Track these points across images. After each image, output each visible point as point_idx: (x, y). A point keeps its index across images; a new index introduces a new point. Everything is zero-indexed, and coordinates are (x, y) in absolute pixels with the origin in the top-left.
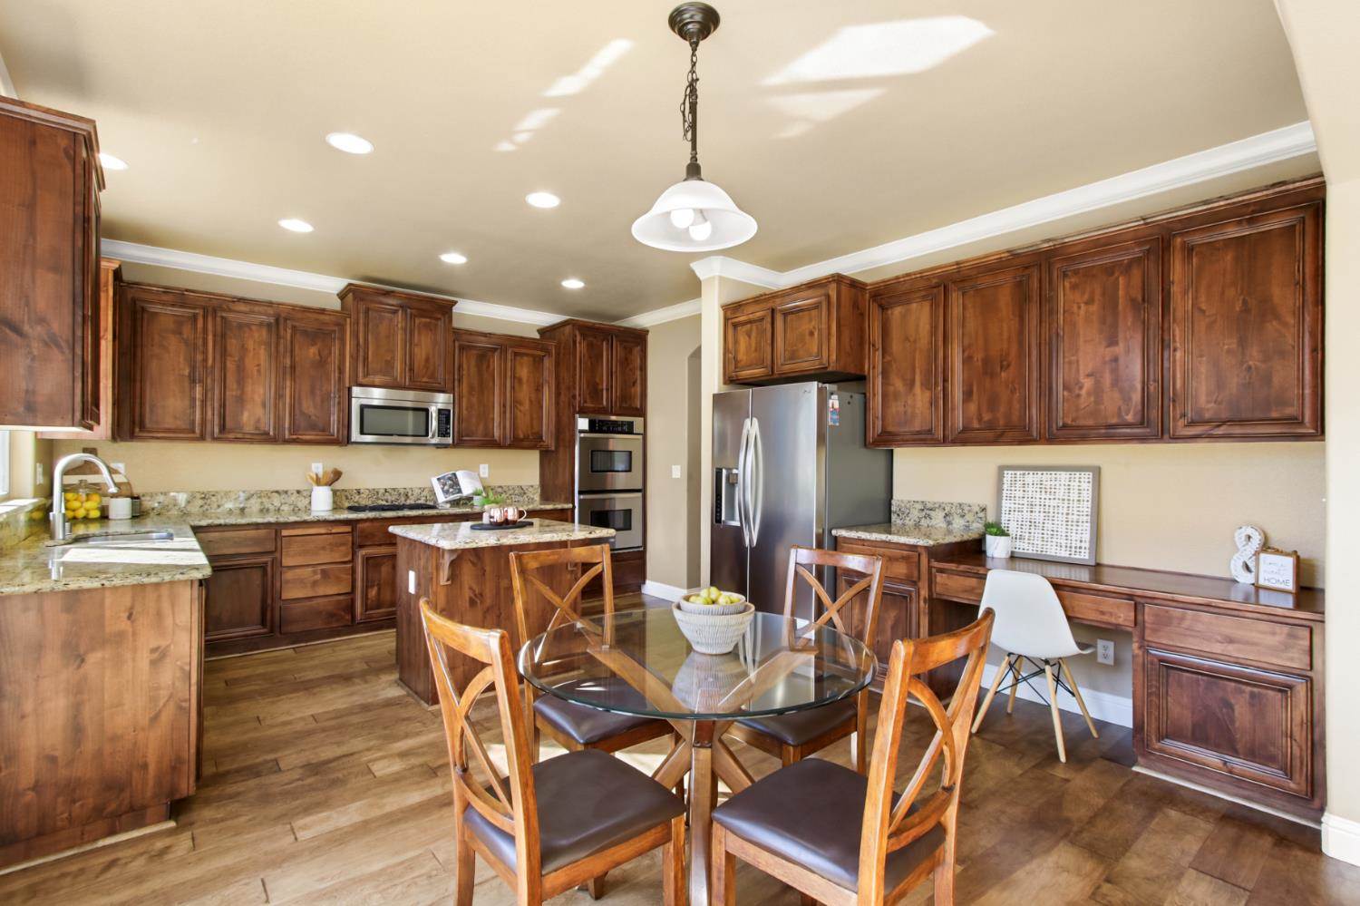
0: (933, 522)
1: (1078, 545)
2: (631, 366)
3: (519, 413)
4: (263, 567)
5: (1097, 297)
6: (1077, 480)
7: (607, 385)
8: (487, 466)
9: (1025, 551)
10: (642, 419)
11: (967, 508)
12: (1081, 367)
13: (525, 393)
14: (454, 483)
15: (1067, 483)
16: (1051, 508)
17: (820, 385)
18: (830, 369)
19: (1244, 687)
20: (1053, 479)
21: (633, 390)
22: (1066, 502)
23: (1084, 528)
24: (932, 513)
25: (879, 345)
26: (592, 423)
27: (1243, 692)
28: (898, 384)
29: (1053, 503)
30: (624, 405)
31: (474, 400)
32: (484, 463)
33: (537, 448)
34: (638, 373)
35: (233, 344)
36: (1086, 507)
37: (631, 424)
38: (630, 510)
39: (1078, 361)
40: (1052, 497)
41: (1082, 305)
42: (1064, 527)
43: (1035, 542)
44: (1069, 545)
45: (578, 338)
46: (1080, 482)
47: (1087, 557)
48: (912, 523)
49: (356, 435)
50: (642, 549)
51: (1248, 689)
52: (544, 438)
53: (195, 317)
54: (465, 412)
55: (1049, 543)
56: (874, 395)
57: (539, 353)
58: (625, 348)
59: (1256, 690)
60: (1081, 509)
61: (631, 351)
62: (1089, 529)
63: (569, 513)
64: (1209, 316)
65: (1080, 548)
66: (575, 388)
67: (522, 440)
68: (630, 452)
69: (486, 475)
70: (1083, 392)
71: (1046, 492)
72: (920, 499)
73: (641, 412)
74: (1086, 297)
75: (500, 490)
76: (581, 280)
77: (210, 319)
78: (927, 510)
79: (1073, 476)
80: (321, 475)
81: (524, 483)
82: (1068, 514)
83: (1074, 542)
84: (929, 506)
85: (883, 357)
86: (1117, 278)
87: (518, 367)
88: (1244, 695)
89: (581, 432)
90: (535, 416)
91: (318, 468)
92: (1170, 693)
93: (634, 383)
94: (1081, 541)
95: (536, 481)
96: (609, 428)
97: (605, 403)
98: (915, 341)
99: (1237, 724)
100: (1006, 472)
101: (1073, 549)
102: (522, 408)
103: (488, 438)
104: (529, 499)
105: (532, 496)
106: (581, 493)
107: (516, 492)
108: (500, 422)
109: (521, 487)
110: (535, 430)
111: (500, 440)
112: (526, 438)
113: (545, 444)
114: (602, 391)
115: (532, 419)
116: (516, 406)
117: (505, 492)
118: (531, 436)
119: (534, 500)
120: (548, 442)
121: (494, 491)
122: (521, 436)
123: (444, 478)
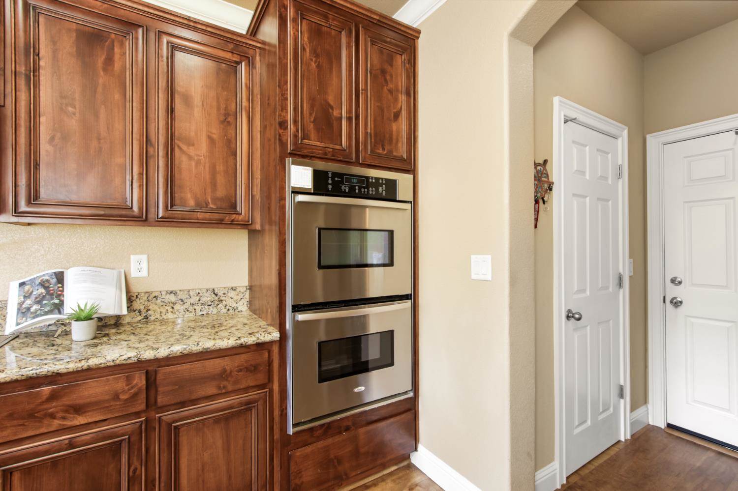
2: (391, 86)
3: (184, 159)
7: (349, 111)
8: (144, 258)
10: (411, 176)
13: (196, 124)
14: (48, 291)
21: (394, 126)
26: (319, 178)
30: (380, 151)
32: (142, 253)
33: (233, 224)
34: (402, 98)
37: (392, 185)
38: (392, 332)
50: (411, 394)
52: (238, 209)
57: (227, 55)
61: (390, 61)
63: (276, 349)
66: (284, 108)
68: (391, 233)
69: (144, 273)
73: (409, 166)
75: (172, 298)
81: (220, 283)
89: (297, 192)
90: (220, 168)
93: (397, 116)
95: (242, 280)
96: (352, 188)
97: (344, 142)
102: (192, 151)
103: (109, 202)
104: (229, 310)
105: (234, 305)
106: (297, 308)
107: (203, 300)
108: (141, 174)
109: (214, 290)
110: (221, 192)
111: (141, 209)
112: (201, 205)
113: (241, 218)
114: (340, 119)
115: (213, 172)
116: (179, 146)
117: (182, 301)
118: (212, 204)
119: (237, 311)
120: (247, 215)
121: (159, 301)
122: (192, 203)
123: (37, 282)
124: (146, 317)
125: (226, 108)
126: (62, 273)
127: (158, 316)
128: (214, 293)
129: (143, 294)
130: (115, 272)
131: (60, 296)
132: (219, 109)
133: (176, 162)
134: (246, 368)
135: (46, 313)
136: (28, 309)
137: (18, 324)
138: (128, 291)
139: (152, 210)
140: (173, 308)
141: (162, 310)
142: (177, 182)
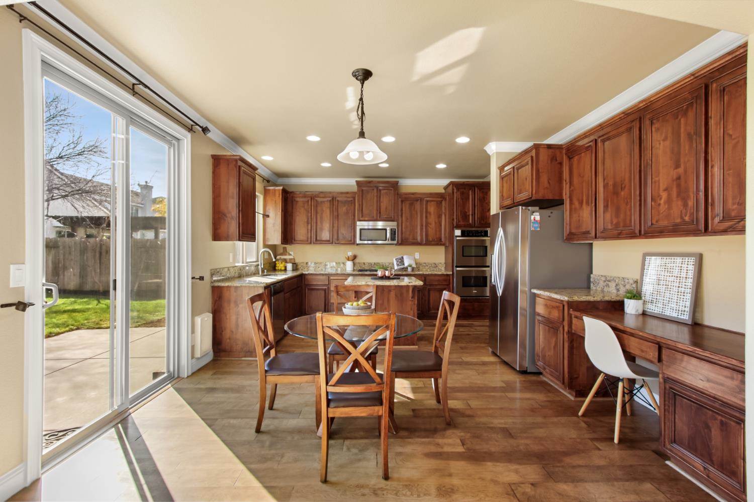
0: (610, 289)
1: (683, 310)
2: (486, 201)
3: (429, 229)
4: (325, 290)
5: (670, 135)
6: (686, 263)
7: (472, 212)
8: (418, 253)
9: (653, 311)
11: (627, 281)
12: (661, 185)
13: (432, 219)
14: (401, 261)
15: (680, 265)
16: (670, 282)
17: (524, 208)
18: (533, 198)
19: (717, 416)
20: (672, 262)
21: (488, 214)
22: (678, 278)
23: (688, 297)
24: (610, 283)
25: (568, 180)
26: (463, 232)
27: (716, 419)
28: (576, 203)
29: (671, 279)
30: (483, 222)
31: (408, 223)
32: (418, 252)
33: (441, 245)
35: (319, 209)
36: (690, 283)
37: (485, 232)
38: (486, 277)
39: (659, 181)
40: (671, 275)
41: (662, 142)
42: (676, 296)
43: (659, 305)
44: (677, 309)
45: (455, 191)
46: (688, 264)
47: (687, 318)
48: (600, 289)
49: (358, 241)
51: (720, 418)
52: (442, 240)
53: (308, 201)
54: (404, 229)
55: (667, 307)
56: (566, 211)
57: (440, 199)
58: (483, 192)
59: (723, 419)
60: (687, 284)
61: (486, 194)
62: (690, 298)
63: (451, 277)
64: (734, 139)
65: (684, 311)
66: (453, 215)
67: (431, 242)
68: (486, 246)
69: (418, 258)
70: (662, 202)
71: (668, 271)
72: (604, 275)
74: (663, 136)
75: (425, 265)
76: (444, 164)
77: (313, 201)
78: (607, 280)
79: (684, 260)
80: (350, 257)
81: (437, 262)
82: (679, 287)
83: (681, 307)
84: (608, 279)
85: (570, 188)
86: (680, 120)
87: (429, 207)
88: (716, 421)
89: (457, 236)
90: (438, 230)
91: (350, 254)
92: (677, 412)
93: (488, 210)
94: (685, 307)
95: (443, 261)
96: (473, 234)
97: (471, 222)
98: (583, 177)
99: (713, 443)
100: (647, 257)
101: (680, 312)
102: (431, 226)
103: (414, 240)
105: (441, 268)
106: (457, 267)
107: (433, 266)
109: (435, 263)
110: (438, 236)
111: (420, 241)
112: (433, 240)
114: (469, 215)
115: (436, 231)
116: (428, 225)
117: (427, 266)
118: (436, 239)
120: (444, 242)
121: (422, 265)
122: (431, 239)
125: (439, 213)
126: (403, 257)
129: (418, 263)
130: (413, 257)
132: (437, 214)
136: (398, 265)
138: (416, 261)
139: (422, 242)
142: (428, 234)
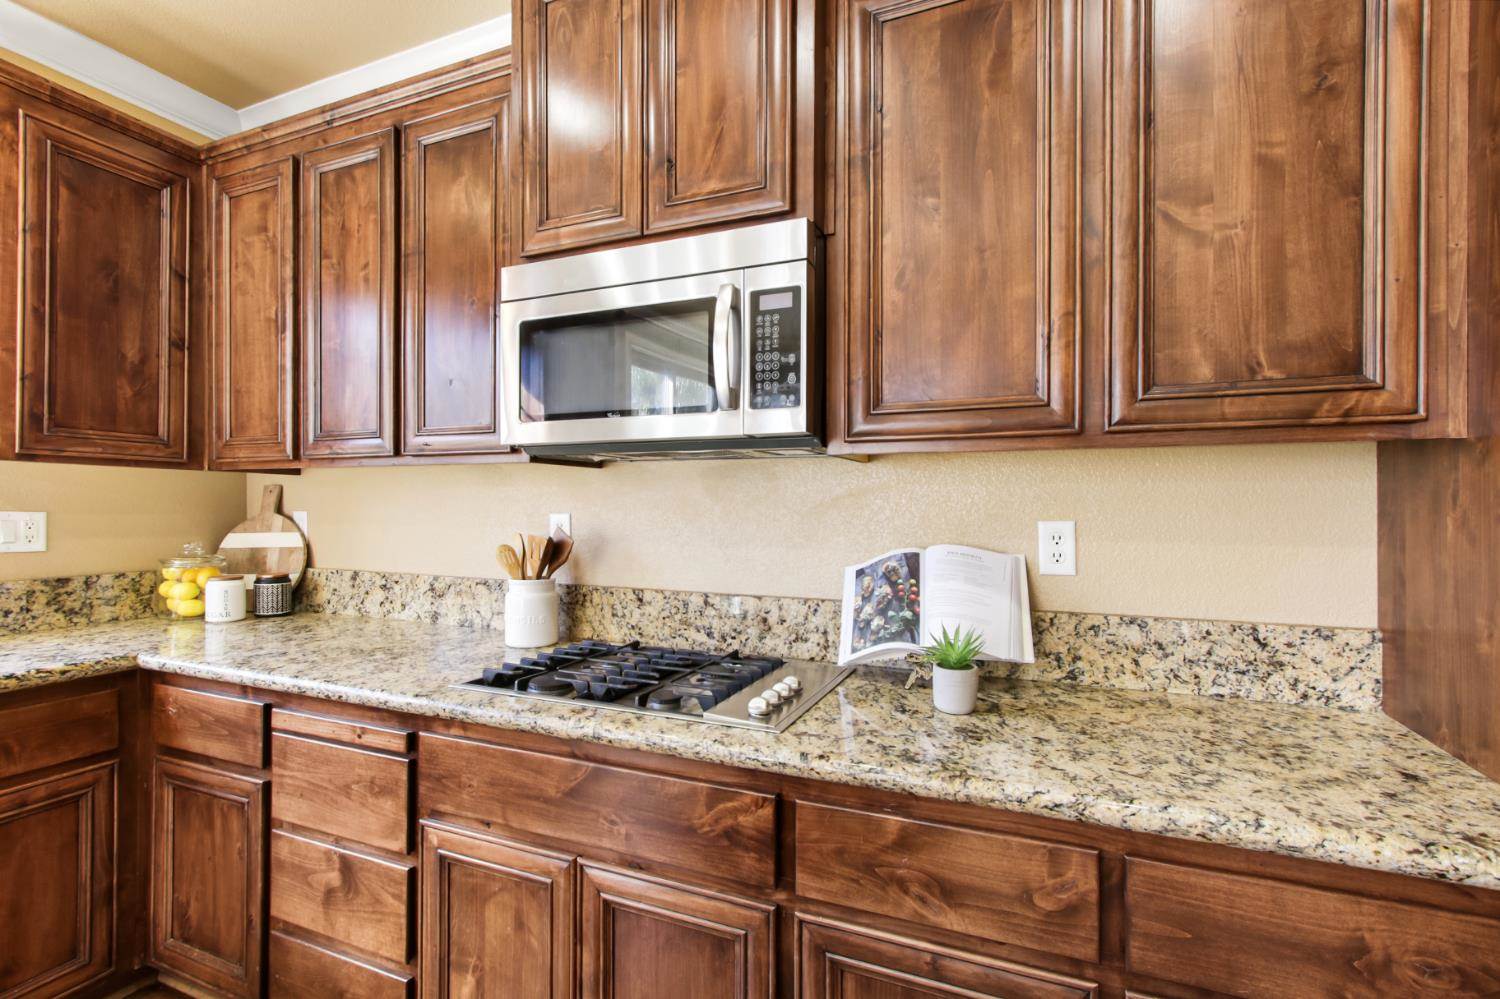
3: (1183, 247)
8: (1066, 528)
32: (1062, 517)
33: (1345, 427)
49: (508, 426)
52: (1372, 370)
69: (1067, 567)
75: (1134, 635)
102: (1205, 219)
103: (1000, 396)
104: (1305, 696)
105: (1324, 683)
107: (1222, 653)
108: (1069, 314)
109: (1255, 629)
110: (1302, 326)
111: (1068, 403)
112: (1236, 377)
113: (1380, 401)
116: (1167, 217)
117: (1160, 647)
118: (1273, 366)
119: (1334, 704)
120: (1409, 390)
121: (1101, 639)
122: (1204, 372)
123: (881, 570)
124: (1072, 676)
125: (1323, 45)
126: (916, 556)
127: (1099, 677)
128: (1256, 640)
129: (1064, 618)
130: (1008, 559)
131: (913, 604)
132: (1294, 58)
133: (1160, 261)
134: (1459, 970)
135: (894, 637)
136: (868, 623)
137: (854, 650)
138: (1034, 607)
139: (1095, 405)
140: (1136, 663)
141: (1111, 665)
142: (1162, 318)
